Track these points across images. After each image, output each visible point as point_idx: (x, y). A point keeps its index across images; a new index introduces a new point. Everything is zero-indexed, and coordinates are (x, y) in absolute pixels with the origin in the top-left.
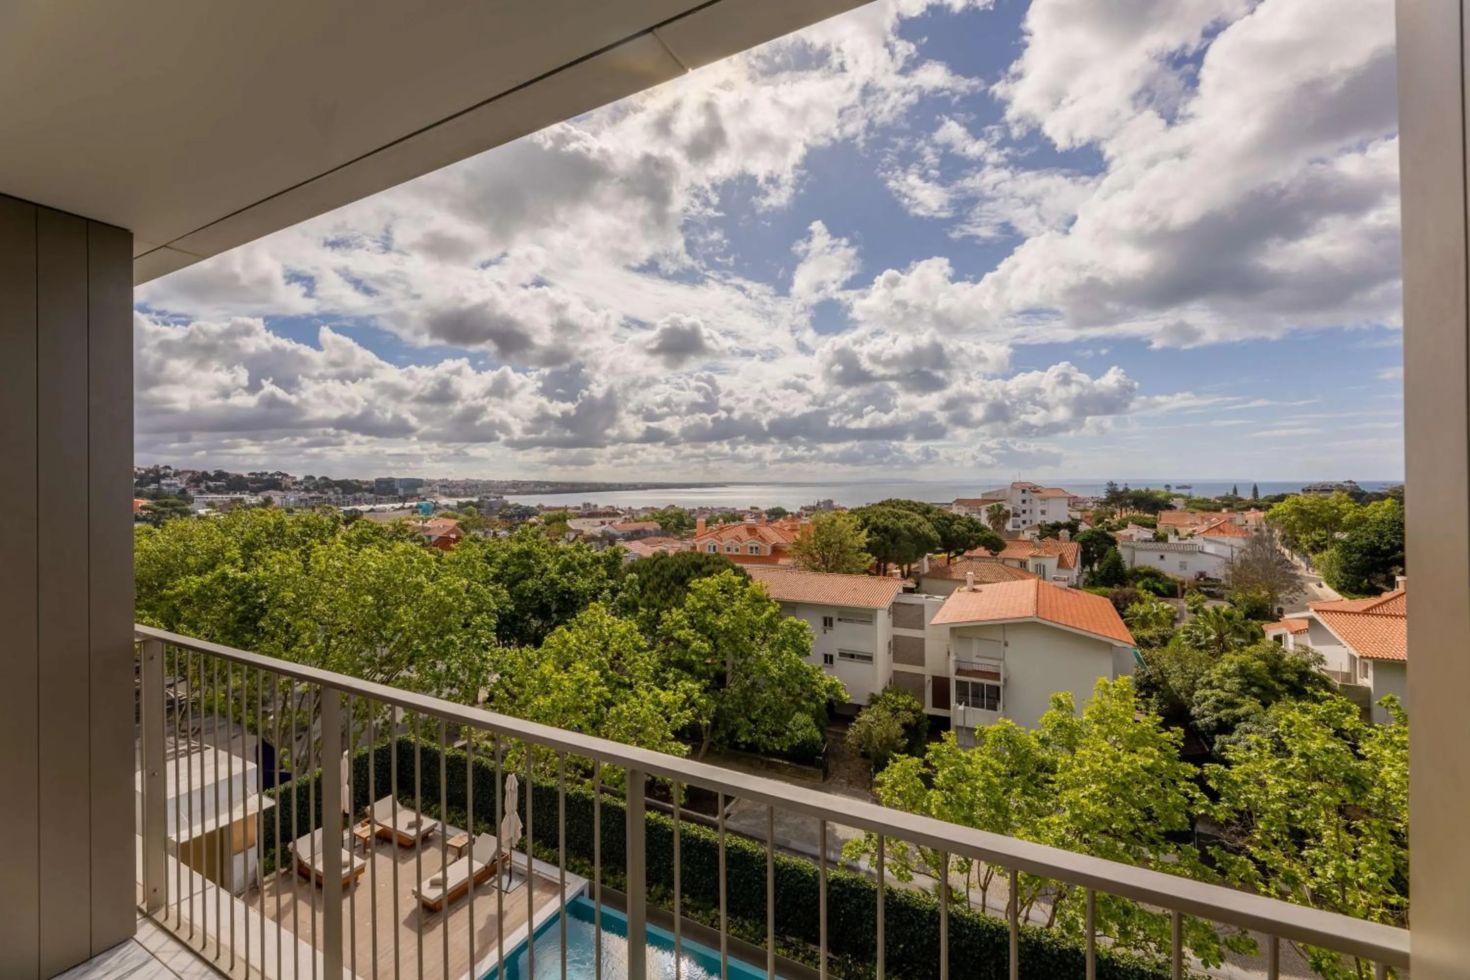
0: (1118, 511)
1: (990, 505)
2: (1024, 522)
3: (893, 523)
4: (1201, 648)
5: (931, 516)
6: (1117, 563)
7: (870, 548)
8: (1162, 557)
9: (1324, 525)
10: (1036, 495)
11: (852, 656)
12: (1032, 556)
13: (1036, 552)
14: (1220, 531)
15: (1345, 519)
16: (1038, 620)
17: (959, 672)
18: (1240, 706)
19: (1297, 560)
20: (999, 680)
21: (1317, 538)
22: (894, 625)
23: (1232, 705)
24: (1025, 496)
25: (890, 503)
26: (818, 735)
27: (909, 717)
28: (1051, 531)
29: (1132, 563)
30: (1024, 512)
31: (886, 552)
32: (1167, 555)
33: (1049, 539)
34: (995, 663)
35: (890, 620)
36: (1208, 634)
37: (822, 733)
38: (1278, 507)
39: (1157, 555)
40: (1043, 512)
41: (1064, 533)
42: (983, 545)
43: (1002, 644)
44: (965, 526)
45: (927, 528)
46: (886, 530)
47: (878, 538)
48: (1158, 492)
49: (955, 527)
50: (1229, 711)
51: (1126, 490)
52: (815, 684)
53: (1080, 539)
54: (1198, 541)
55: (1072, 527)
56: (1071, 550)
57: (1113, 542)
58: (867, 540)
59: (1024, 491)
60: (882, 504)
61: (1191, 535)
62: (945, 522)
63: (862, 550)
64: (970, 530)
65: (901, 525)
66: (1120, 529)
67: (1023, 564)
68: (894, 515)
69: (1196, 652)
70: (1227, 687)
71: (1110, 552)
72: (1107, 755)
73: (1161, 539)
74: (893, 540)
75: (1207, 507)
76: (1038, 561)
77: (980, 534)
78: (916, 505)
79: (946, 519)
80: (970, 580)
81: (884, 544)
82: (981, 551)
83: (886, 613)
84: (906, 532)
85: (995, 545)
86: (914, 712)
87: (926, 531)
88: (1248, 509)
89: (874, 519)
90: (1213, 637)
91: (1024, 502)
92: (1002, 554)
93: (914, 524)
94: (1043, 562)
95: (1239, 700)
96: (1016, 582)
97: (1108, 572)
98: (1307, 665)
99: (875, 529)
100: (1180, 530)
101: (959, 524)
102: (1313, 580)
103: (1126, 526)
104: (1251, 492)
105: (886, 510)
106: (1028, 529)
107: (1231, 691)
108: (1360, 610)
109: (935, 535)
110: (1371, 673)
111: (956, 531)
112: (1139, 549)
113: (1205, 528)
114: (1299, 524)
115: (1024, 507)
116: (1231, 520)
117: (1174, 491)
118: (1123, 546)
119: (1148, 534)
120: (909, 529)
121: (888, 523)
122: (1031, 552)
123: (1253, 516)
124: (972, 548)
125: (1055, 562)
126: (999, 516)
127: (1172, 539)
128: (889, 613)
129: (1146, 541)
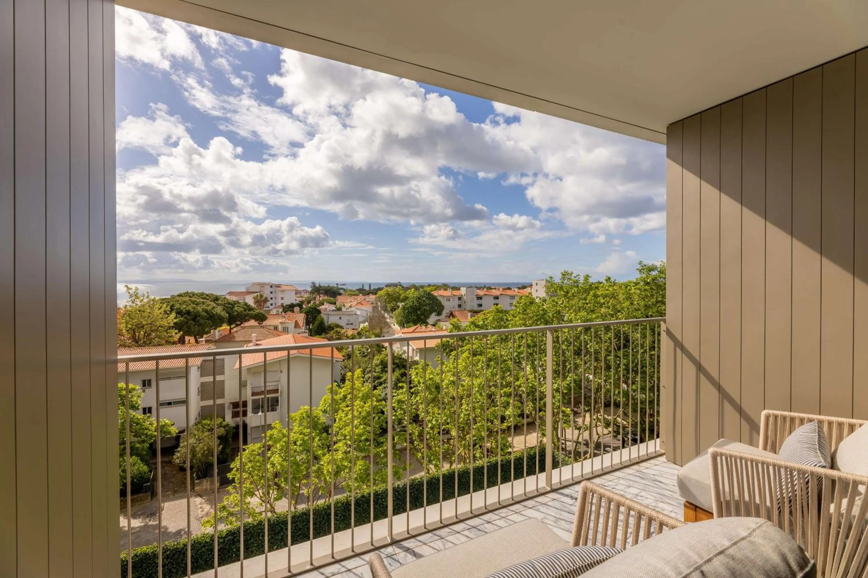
0: (318, 297)
1: (255, 295)
2: (272, 304)
3: (194, 308)
4: (365, 356)
5: (219, 302)
6: (322, 323)
7: (178, 326)
8: (340, 318)
9: (395, 300)
10: (278, 288)
11: (170, 404)
12: (281, 323)
13: (283, 320)
14: (362, 304)
15: (401, 297)
16: (300, 355)
17: (253, 394)
18: (382, 377)
19: (386, 315)
20: (278, 393)
21: (393, 305)
22: (202, 376)
23: (379, 378)
24: (272, 290)
25: (187, 294)
26: (145, 468)
27: (222, 431)
28: (290, 308)
29: (328, 322)
30: (271, 298)
31: (189, 328)
32: (342, 317)
33: (289, 313)
34: (276, 383)
35: (199, 373)
36: (367, 350)
37: (148, 465)
38: (380, 293)
39: (338, 317)
40: (282, 299)
41: (297, 309)
42: (254, 319)
43: (279, 372)
44: (242, 307)
45: (219, 310)
46: (188, 313)
47: (182, 319)
48: (334, 287)
49: (236, 308)
50: (378, 381)
51: (320, 286)
52: (147, 429)
53: (304, 311)
54: (353, 309)
55: (300, 305)
56: (301, 318)
57: (319, 312)
58: (175, 321)
59: (271, 287)
60: (180, 295)
61: (350, 307)
62: (229, 306)
63: (170, 328)
64: (245, 310)
65: (199, 308)
66: (320, 306)
67: (276, 328)
68: (193, 302)
69: (364, 358)
70: (377, 370)
71: (319, 318)
72: (358, 407)
73: (339, 309)
74: (194, 320)
75: (353, 294)
76: (284, 326)
77: (252, 312)
78: (207, 295)
79: (229, 304)
80: (254, 340)
81: (186, 323)
82: (252, 323)
83: (196, 368)
84: (204, 314)
85: (261, 318)
86: (224, 427)
87: (218, 312)
88: (369, 294)
89: (177, 306)
90: (369, 350)
91: (271, 293)
92: (264, 323)
93: (209, 308)
94: (287, 325)
95: (381, 375)
96: (276, 338)
97: (318, 328)
98: (401, 355)
99: (179, 313)
100: (345, 304)
101: (238, 306)
102: (392, 323)
103: (323, 304)
104: (369, 287)
105: (187, 298)
106: (274, 308)
107: (378, 372)
108: (411, 331)
109: (225, 314)
110: (418, 355)
111: (236, 311)
112: (331, 315)
113: (355, 303)
114: (388, 300)
115: (271, 296)
116: (365, 299)
117: (340, 287)
118: (324, 314)
119: (333, 307)
120: (206, 311)
121: (190, 308)
122: (280, 321)
123: (372, 297)
124: (246, 321)
125: (293, 325)
126: (261, 301)
127: (344, 309)
128: (199, 368)
129: (333, 311)
